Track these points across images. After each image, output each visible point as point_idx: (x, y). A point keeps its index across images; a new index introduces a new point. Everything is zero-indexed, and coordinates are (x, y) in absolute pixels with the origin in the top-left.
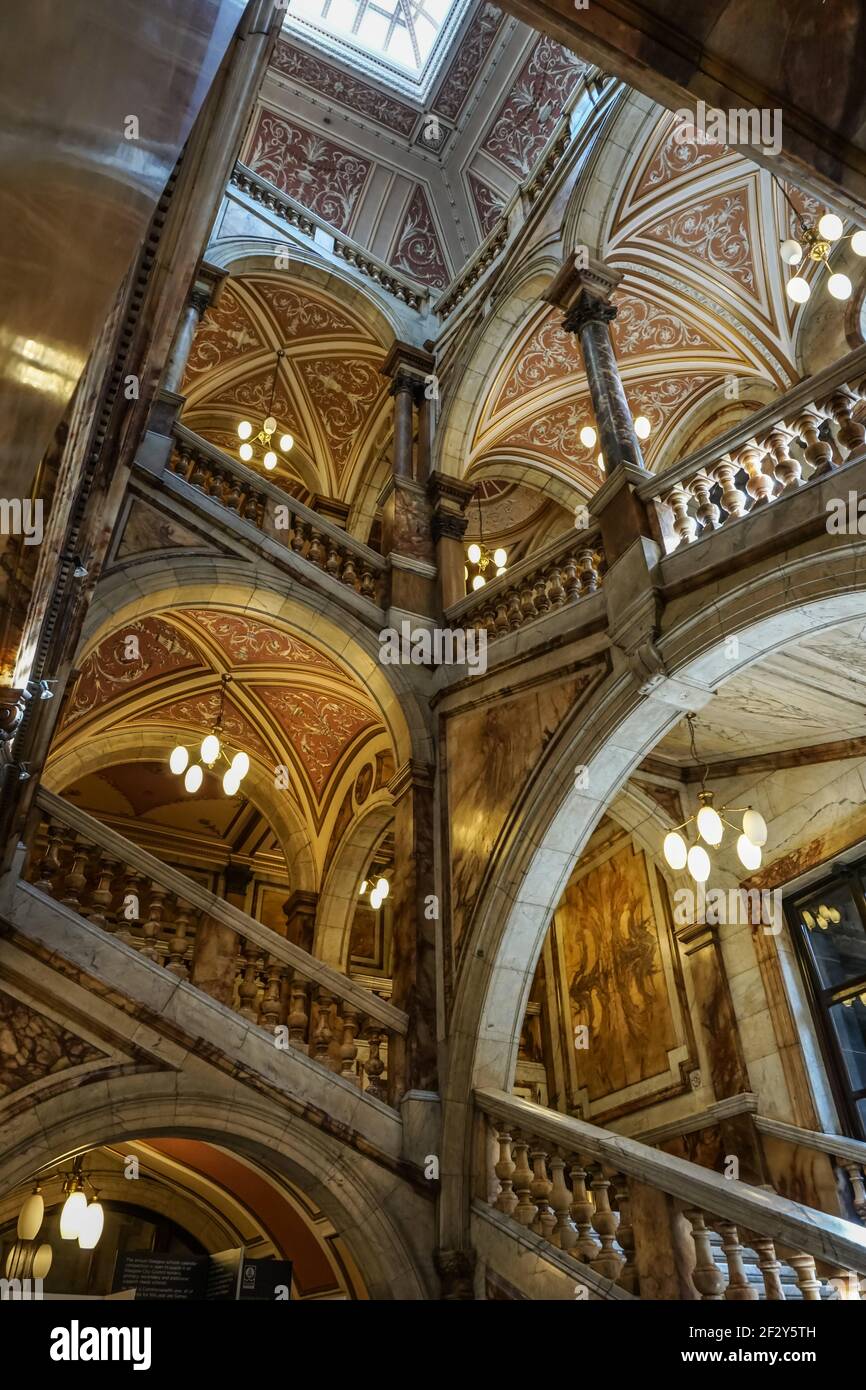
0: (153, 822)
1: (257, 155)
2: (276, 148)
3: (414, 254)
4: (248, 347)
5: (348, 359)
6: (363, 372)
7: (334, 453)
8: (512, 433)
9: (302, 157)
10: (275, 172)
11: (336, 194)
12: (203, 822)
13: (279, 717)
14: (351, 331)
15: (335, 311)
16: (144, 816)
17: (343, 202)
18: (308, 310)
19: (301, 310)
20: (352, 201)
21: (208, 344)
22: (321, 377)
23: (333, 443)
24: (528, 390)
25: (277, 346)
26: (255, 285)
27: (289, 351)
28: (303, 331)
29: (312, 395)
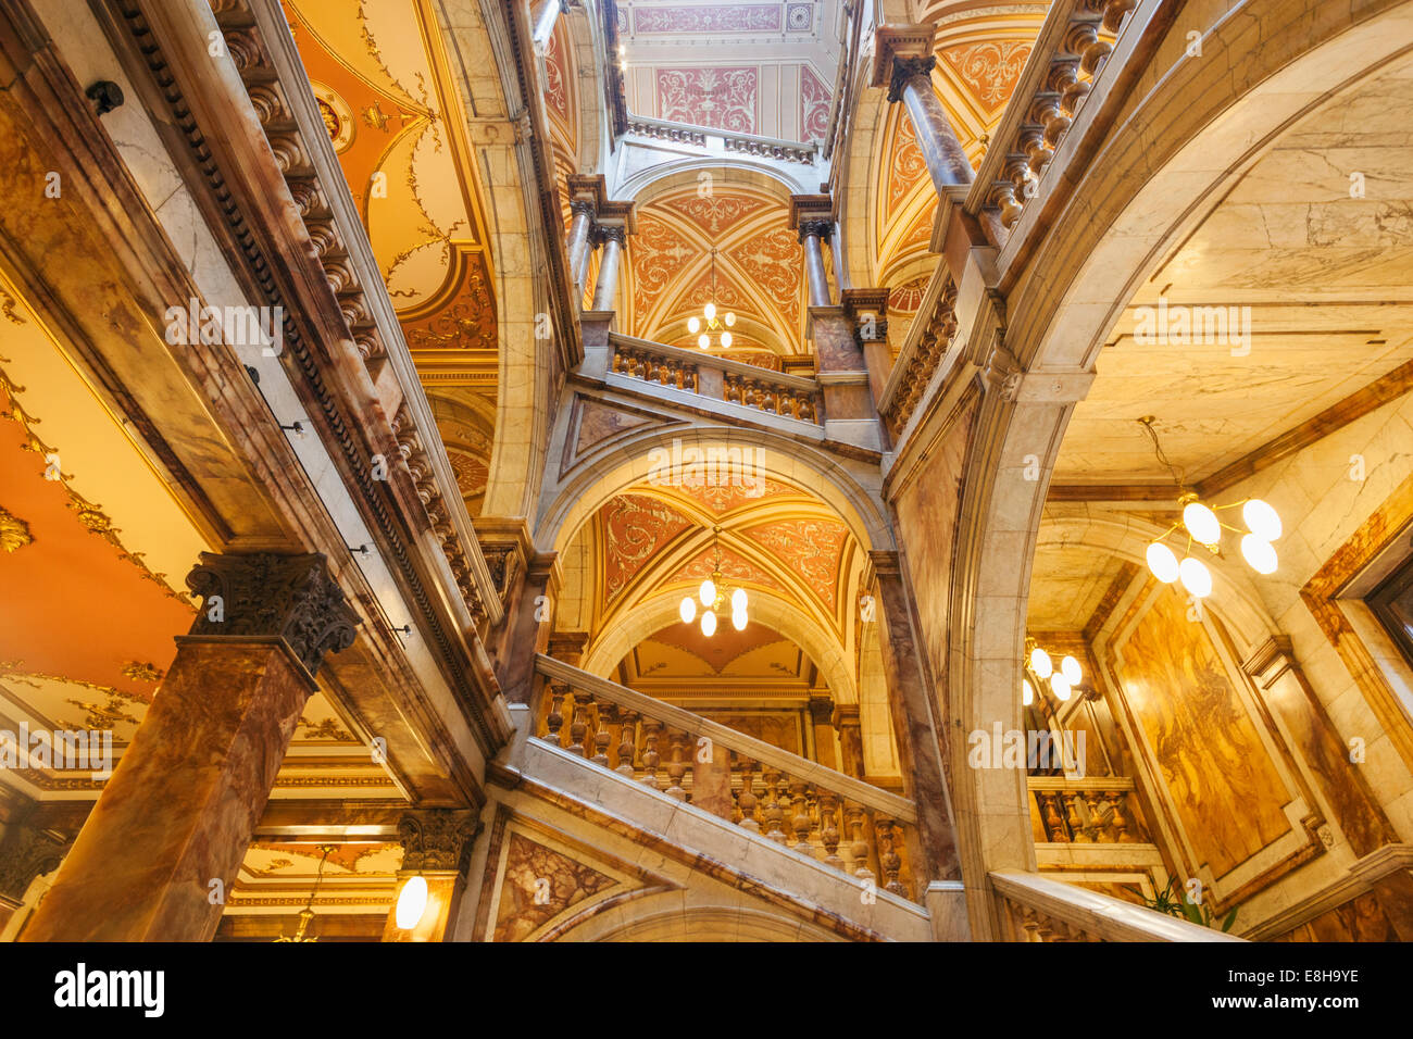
0: (733, 676)
1: (664, 107)
2: (677, 95)
3: (818, 125)
4: (686, 258)
5: (768, 231)
6: (783, 237)
7: (787, 316)
8: (914, 230)
9: (700, 92)
10: (683, 114)
11: (737, 107)
12: (772, 665)
13: (774, 550)
14: (759, 205)
15: (740, 197)
16: (723, 672)
17: (745, 111)
18: (720, 206)
19: (714, 209)
20: (752, 106)
21: (656, 268)
22: (752, 257)
23: (783, 308)
24: (914, 183)
25: (709, 247)
26: (668, 204)
27: (719, 247)
28: (723, 225)
29: (751, 275)
